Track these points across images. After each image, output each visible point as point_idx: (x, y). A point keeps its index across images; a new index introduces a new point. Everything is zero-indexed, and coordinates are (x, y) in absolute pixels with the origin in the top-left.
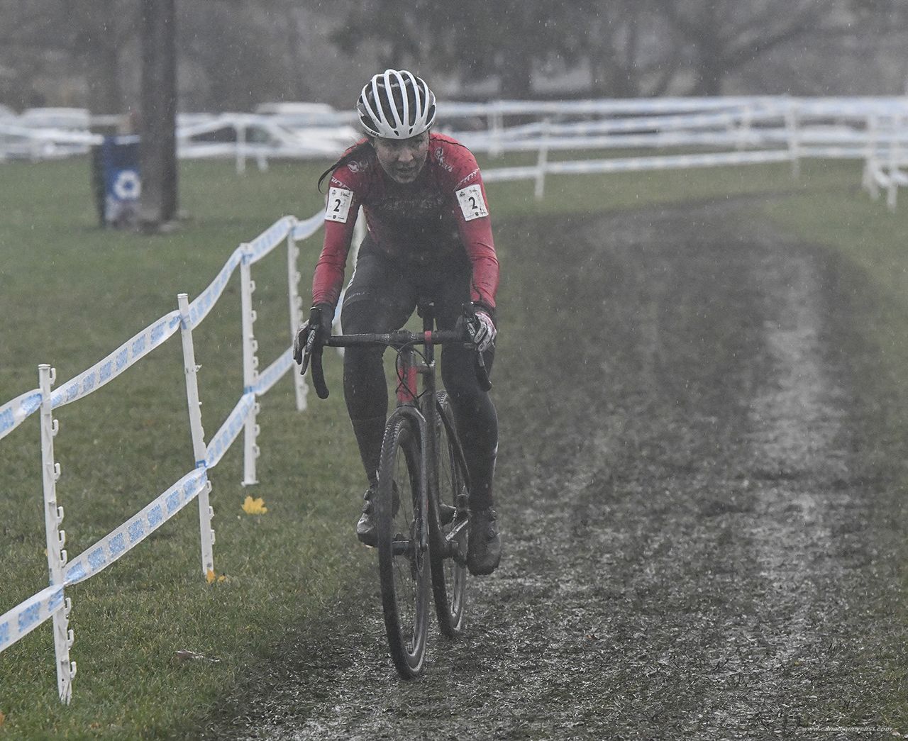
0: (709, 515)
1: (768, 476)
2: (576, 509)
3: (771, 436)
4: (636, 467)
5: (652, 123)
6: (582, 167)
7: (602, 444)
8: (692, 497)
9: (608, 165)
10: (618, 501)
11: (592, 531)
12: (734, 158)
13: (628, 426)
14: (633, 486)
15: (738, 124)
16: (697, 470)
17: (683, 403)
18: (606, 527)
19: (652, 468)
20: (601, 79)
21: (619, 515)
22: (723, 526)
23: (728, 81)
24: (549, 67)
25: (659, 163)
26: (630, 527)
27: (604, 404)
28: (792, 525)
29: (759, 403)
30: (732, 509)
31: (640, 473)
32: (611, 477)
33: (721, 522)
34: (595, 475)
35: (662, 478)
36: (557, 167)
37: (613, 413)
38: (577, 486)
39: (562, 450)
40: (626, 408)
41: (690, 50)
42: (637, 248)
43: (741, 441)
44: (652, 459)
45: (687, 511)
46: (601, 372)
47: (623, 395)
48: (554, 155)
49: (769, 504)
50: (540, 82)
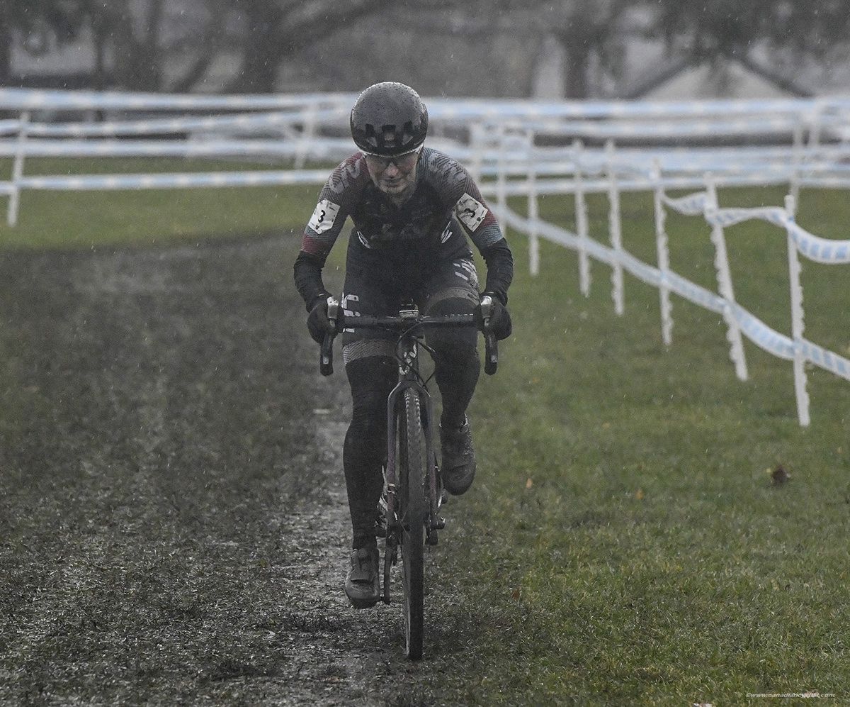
0: (216, 679)
1: (303, 627)
2: (30, 666)
3: (312, 569)
4: (119, 609)
5: (175, 125)
6: (75, 183)
7: (75, 577)
8: (196, 654)
9: (111, 182)
10: (90, 658)
11: (49, 700)
12: (287, 177)
13: (111, 551)
14: (112, 637)
15: (299, 128)
16: (205, 616)
17: (191, 521)
18: (71, 694)
19: (142, 612)
20: (109, 60)
21: (90, 677)
22: (235, 695)
23: (286, 70)
24: (35, 41)
25: (183, 180)
26: (104, 693)
27: (81, 518)
28: (331, 695)
29: (298, 523)
30: (249, 672)
31: (124, 618)
32: (83, 624)
33: (233, 689)
34: (61, 620)
35: (155, 626)
36: (38, 182)
37: (92, 532)
38: (33, 636)
39: (18, 583)
40: (112, 526)
41: (236, 23)
42: (144, 301)
43: (268, 576)
44: (143, 599)
45: (186, 673)
46: (81, 475)
47: (109, 507)
48: (35, 165)
49: (302, 666)
50: (21, 62)
